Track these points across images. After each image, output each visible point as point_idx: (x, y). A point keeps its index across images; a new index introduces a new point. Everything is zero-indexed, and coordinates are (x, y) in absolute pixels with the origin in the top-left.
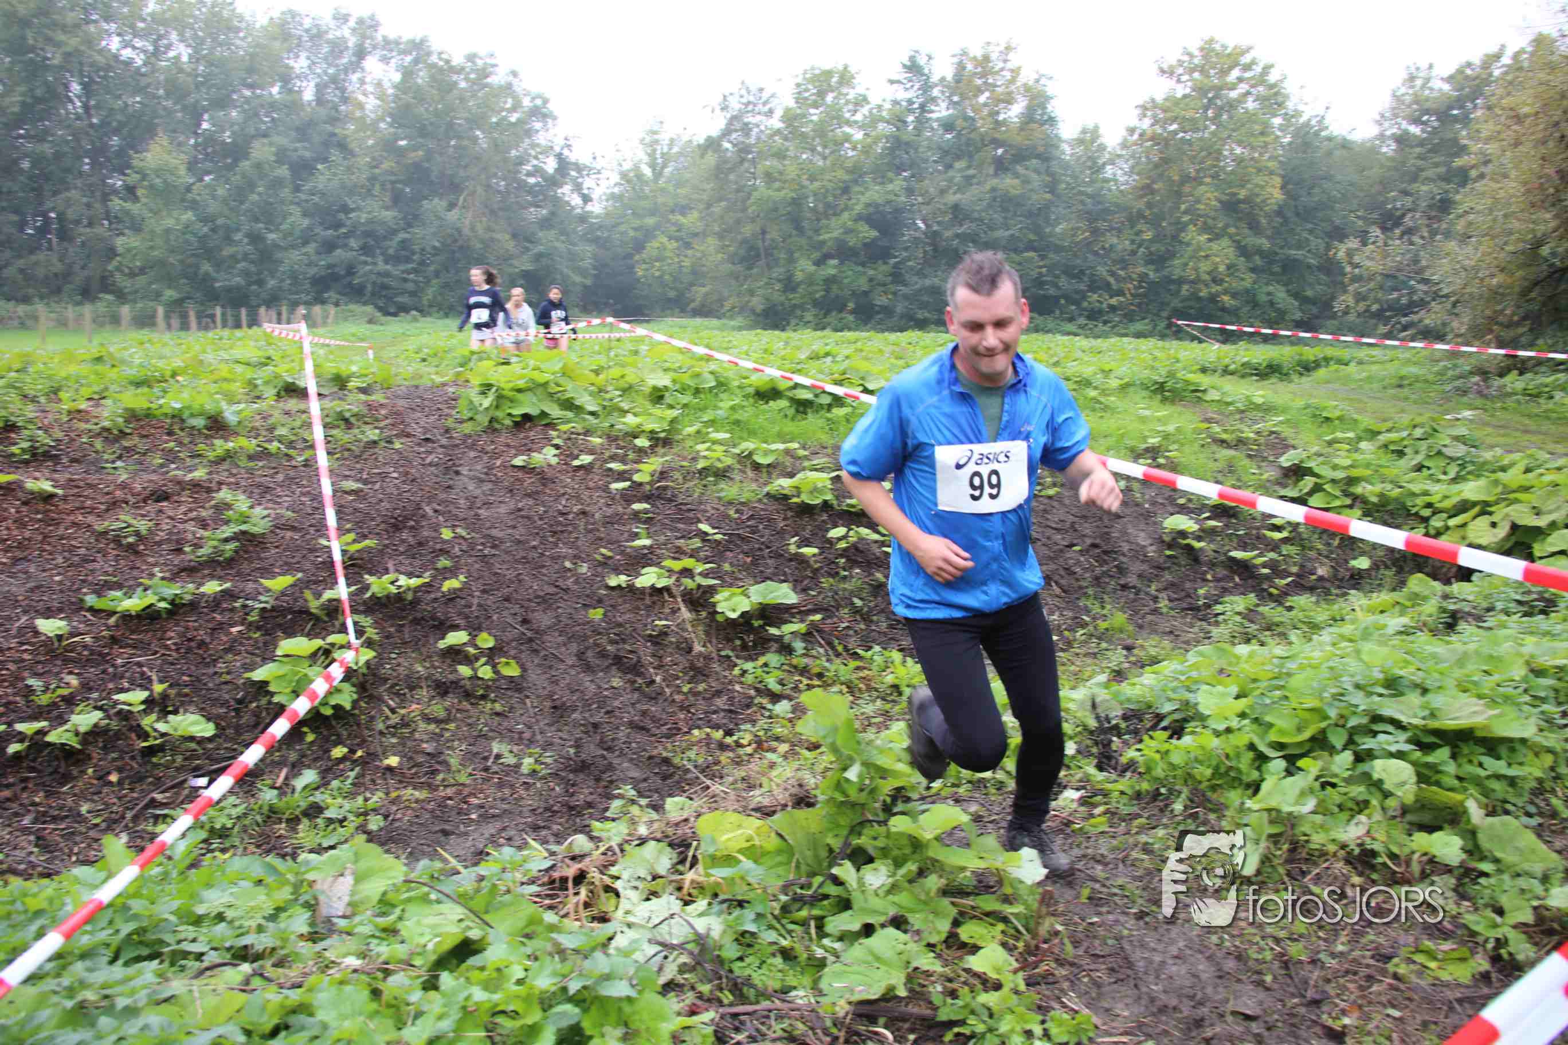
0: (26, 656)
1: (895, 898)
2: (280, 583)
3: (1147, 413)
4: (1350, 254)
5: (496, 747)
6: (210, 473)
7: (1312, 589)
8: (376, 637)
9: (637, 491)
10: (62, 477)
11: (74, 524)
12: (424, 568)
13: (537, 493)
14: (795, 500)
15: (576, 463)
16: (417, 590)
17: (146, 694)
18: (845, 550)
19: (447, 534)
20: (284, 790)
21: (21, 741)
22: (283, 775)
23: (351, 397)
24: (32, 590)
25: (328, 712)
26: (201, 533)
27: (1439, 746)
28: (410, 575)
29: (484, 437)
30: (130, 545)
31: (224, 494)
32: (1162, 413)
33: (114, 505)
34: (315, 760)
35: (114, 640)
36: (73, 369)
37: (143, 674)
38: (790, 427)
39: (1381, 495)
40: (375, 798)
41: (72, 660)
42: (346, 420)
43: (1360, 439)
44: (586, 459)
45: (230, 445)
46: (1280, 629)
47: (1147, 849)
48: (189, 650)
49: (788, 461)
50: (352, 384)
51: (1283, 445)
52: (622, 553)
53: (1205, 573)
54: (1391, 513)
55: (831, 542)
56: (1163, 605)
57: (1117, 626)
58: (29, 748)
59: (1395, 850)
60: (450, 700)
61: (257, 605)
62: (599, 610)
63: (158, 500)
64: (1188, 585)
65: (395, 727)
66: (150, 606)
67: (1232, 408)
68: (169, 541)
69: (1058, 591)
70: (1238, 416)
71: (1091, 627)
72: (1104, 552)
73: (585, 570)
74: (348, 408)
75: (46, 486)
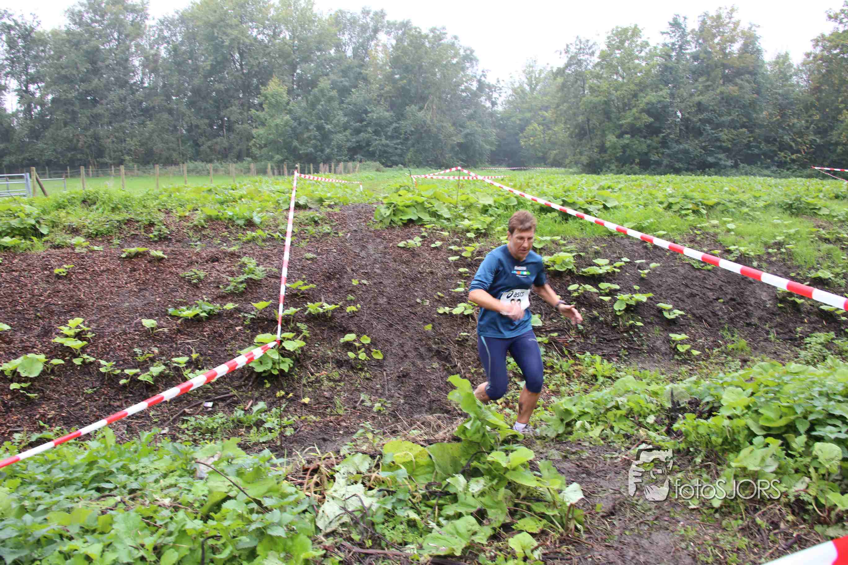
0: (137, 337)
1: (482, 499)
2: (261, 305)
3: (779, 222)
5: (363, 396)
6: (242, 248)
8: (308, 335)
9: (463, 262)
10: (169, 249)
11: (171, 273)
12: (340, 299)
13: (409, 261)
14: (552, 268)
15: (433, 246)
16: (334, 311)
17: (188, 358)
18: (577, 297)
19: (355, 282)
20: (247, 411)
21: (127, 379)
22: (250, 404)
23: (323, 210)
24: (145, 305)
25: (276, 372)
26: (230, 278)
28: (330, 303)
29: (386, 231)
30: (195, 284)
31: (245, 259)
32: (788, 222)
33: (191, 264)
34: (268, 397)
35: (179, 331)
36: (192, 196)
37: (189, 349)
38: (557, 228)
40: (294, 419)
41: (157, 340)
42: (316, 222)
44: (438, 244)
45: (254, 234)
46: (846, 355)
48: (214, 337)
49: (553, 246)
50: (327, 203)
52: (450, 295)
53: (803, 318)
55: (570, 292)
56: (772, 336)
57: (740, 347)
58: (130, 382)
59: (823, 501)
60: (344, 370)
61: (250, 316)
62: (431, 325)
63: (213, 262)
64: (791, 325)
65: (312, 382)
66: (198, 315)
67: (835, 219)
68: (214, 282)
69: (706, 325)
70: (839, 224)
71: (723, 348)
72: (738, 304)
73: (428, 303)
74: (317, 215)
75: (160, 254)
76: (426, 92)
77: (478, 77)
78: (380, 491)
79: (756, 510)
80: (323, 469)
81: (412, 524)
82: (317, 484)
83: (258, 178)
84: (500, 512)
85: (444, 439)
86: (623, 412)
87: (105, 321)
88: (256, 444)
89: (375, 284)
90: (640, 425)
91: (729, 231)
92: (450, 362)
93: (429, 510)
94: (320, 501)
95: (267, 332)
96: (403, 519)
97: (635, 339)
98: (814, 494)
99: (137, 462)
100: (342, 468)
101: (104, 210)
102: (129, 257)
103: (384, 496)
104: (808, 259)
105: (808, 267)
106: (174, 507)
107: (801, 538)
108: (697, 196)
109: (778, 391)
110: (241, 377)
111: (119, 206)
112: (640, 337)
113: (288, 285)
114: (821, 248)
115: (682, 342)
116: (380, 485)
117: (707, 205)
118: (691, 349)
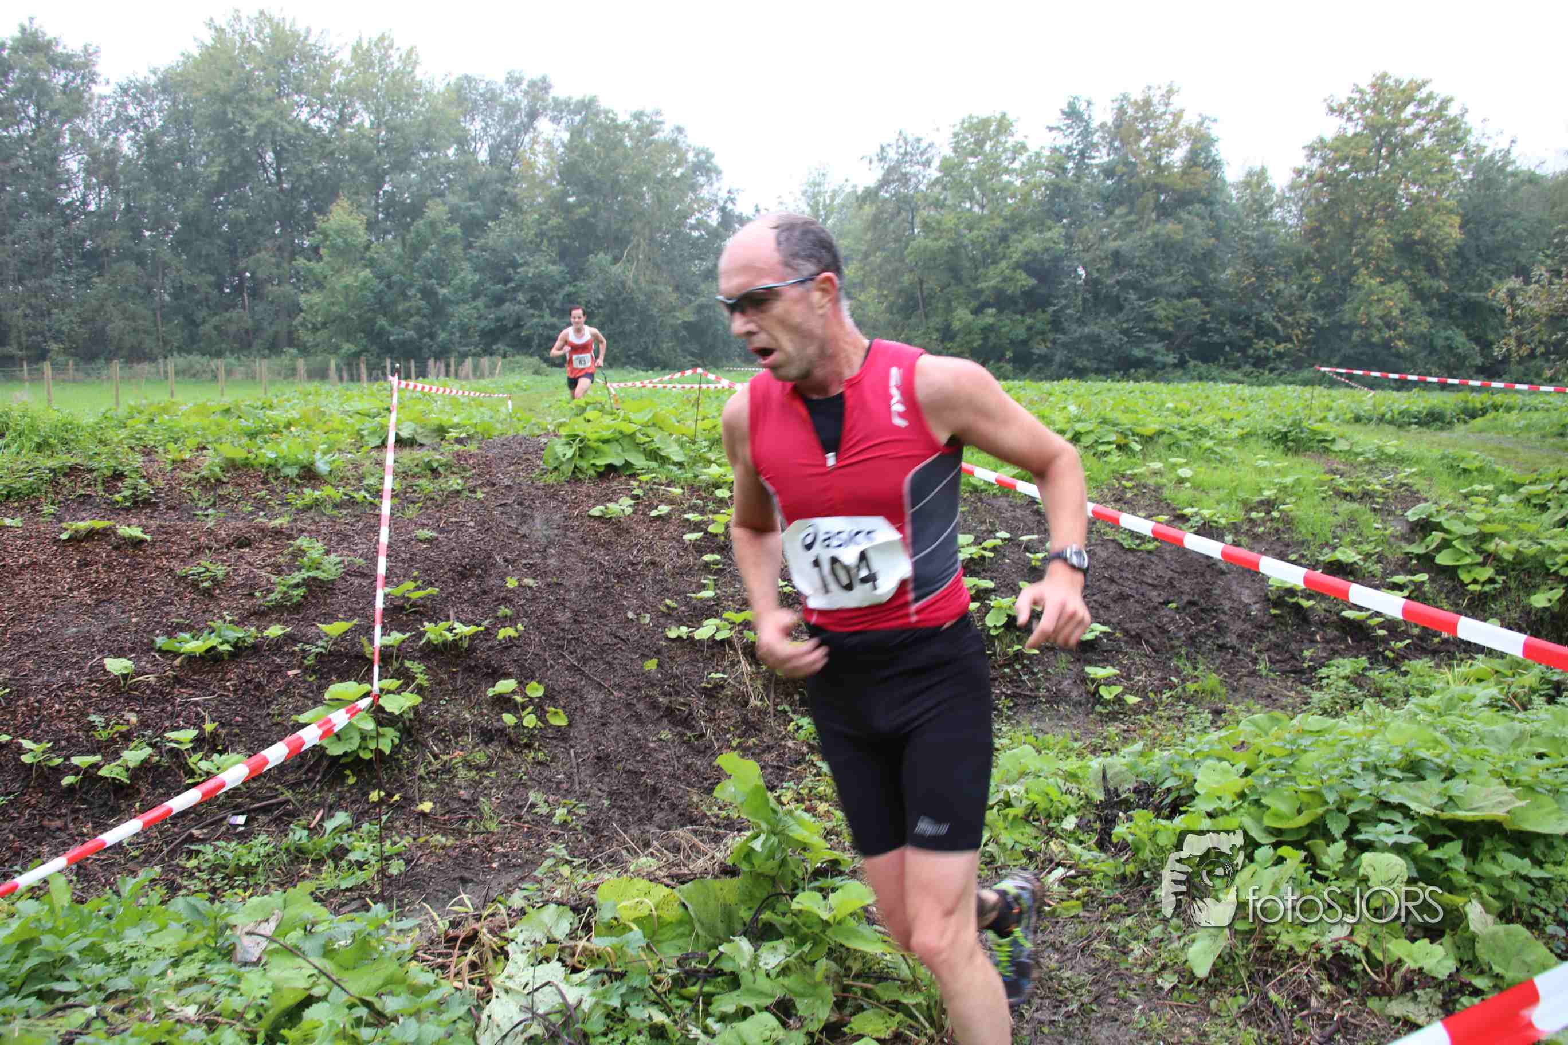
0: (94, 693)
1: (785, 981)
2: (336, 628)
3: (1266, 463)
4: (1512, 294)
5: (533, 796)
6: (295, 520)
7: (1434, 653)
8: (426, 684)
9: (710, 542)
10: (154, 524)
11: (157, 568)
12: (485, 616)
13: (610, 543)
15: (654, 513)
16: (474, 637)
17: (196, 732)
19: (512, 583)
20: (313, 831)
21: (76, 774)
22: (318, 817)
23: (446, 447)
24: (110, 631)
25: (366, 756)
26: (274, 578)
27: (1451, 840)
28: (466, 623)
29: (567, 487)
30: (206, 590)
31: (302, 542)
32: (1282, 463)
33: (198, 550)
34: (353, 802)
35: (177, 680)
36: (194, 421)
37: (198, 714)
39: (1518, 553)
40: (404, 842)
41: (136, 699)
42: (434, 471)
43: (1501, 492)
44: (664, 509)
45: (317, 494)
46: (1389, 696)
47: (1110, 939)
48: (247, 691)
50: (453, 434)
51: (1415, 498)
52: (688, 604)
53: (1314, 633)
54: (1529, 573)
56: (1262, 667)
57: (1208, 688)
58: (82, 781)
59: (1379, 956)
60: (494, 748)
61: (315, 650)
62: (655, 661)
63: (240, 547)
64: (1293, 646)
65: (435, 772)
66: (214, 648)
67: (1361, 459)
68: (244, 585)
69: (1148, 650)
70: (1367, 468)
71: (1179, 689)
72: (1203, 610)
73: (647, 620)
74: (436, 458)
75: (136, 532)
76: (626, 228)
77: (721, 203)
78: (596, 973)
79: (1267, 977)
80: (485, 937)
81: (658, 1032)
82: (473, 966)
83: (312, 386)
84: (818, 1003)
85: (706, 872)
86: (1018, 810)
87: (29, 664)
88: (332, 893)
89: (548, 585)
90: (1051, 833)
91: (1181, 481)
92: (692, 728)
93: (687, 1006)
94: (480, 997)
95: (349, 679)
96: (642, 1025)
97: (1025, 678)
98: (1364, 943)
99: (118, 937)
100: (520, 934)
101: (22, 447)
102: (76, 540)
103: (603, 984)
104: (1317, 530)
105: (1318, 543)
106: (206, 1022)
107: (1347, 1022)
108: (1126, 420)
109: (1292, 765)
110: (300, 767)
111: (52, 441)
112: (1034, 674)
113: (387, 590)
114: (1339, 509)
115: (1108, 682)
116: (593, 962)
117: (1141, 436)
118: (1123, 693)
